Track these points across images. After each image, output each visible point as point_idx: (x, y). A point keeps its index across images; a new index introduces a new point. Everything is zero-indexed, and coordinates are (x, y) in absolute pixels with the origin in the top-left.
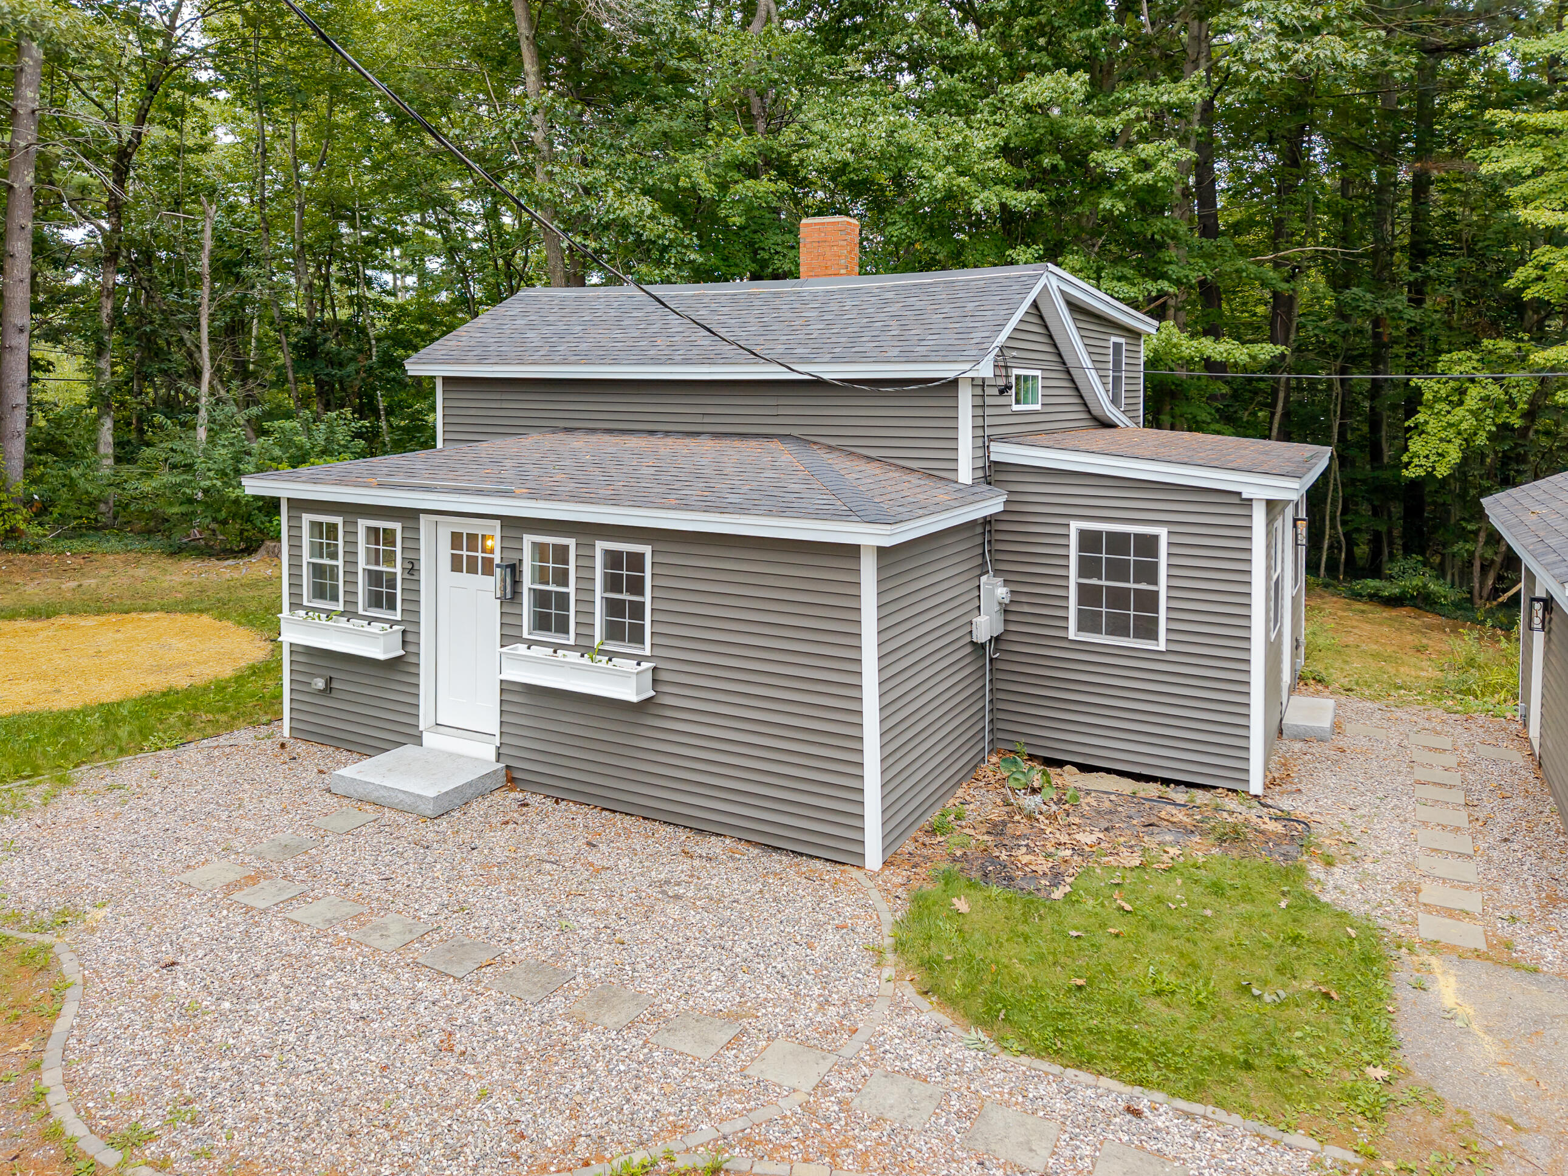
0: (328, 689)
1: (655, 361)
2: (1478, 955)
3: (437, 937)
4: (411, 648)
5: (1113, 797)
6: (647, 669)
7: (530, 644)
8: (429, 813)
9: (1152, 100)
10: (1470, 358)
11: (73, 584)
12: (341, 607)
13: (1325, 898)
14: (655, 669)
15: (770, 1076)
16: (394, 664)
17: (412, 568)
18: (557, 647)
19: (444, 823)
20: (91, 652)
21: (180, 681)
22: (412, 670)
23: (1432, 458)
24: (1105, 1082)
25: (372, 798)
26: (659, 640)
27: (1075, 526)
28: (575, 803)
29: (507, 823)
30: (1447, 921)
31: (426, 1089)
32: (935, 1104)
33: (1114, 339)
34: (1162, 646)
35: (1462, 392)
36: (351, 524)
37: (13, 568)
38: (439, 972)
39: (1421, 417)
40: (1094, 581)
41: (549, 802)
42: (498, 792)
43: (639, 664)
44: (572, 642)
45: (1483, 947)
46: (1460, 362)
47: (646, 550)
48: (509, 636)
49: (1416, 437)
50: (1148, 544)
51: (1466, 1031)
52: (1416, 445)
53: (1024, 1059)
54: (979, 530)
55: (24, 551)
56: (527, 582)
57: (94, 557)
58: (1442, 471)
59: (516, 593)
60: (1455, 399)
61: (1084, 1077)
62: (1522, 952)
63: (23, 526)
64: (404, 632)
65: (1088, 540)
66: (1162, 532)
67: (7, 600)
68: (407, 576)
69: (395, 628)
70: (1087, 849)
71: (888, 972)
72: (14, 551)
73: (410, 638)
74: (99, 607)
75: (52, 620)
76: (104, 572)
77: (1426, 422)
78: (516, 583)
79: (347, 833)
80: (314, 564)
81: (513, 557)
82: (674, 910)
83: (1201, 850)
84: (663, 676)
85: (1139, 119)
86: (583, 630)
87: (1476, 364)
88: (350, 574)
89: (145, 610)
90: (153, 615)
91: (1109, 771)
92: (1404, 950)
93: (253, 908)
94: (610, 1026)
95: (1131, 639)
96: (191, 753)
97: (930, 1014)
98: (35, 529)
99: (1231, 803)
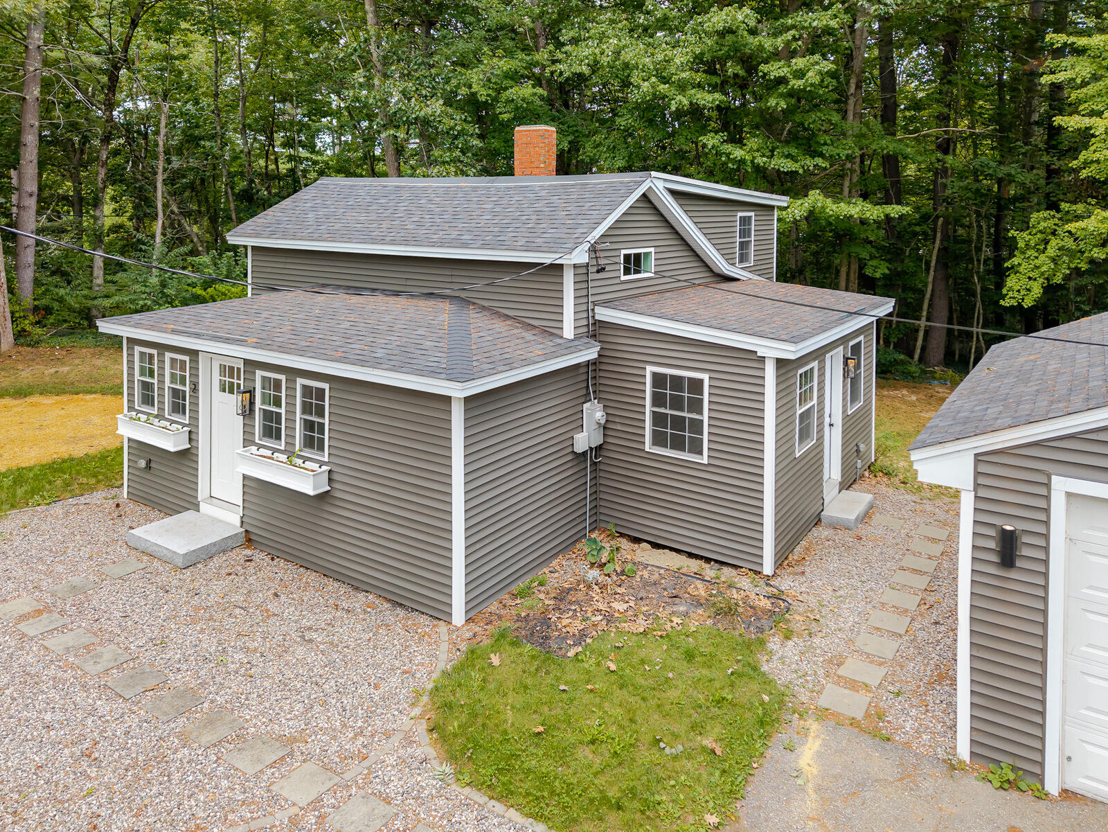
0: (148, 467)
1: (374, 241)
2: (854, 723)
3: (131, 665)
4: (194, 444)
5: (662, 571)
6: (325, 471)
7: (260, 447)
8: (180, 565)
9: (806, 24)
10: (1054, 217)
11: (53, 370)
12: (156, 413)
13: (765, 668)
14: (330, 471)
15: (285, 793)
16: (184, 454)
17: (195, 389)
18: (275, 451)
19: (188, 572)
20: (37, 426)
21: (79, 451)
22: (195, 459)
23: (1023, 292)
24: (512, 814)
25: (149, 551)
26: (334, 451)
27: (650, 369)
28: (285, 560)
29: (230, 574)
30: (847, 691)
31: (56, 786)
32: (384, 822)
33: (740, 214)
34: (705, 461)
35: (1047, 242)
36: (161, 355)
37: (20, 358)
38: (117, 694)
39: (1015, 261)
40: (662, 410)
41: (268, 559)
42: (237, 549)
43: (320, 467)
44: (283, 448)
45: (859, 715)
46: (1045, 219)
47: (326, 386)
48: (248, 441)
49: (1012, 275)
50: (696, 385)
51: (802, 789)
52: (1011, 282)
53: (467, 790)
54: (584, 370)
55: (29, 345)
56: (258, 404)
57: (74, 350)
58: (1028, 303)
59: (252, 410)
60: (1042, 247)
61: (499, 807)
62: (889, 722)
63: (28, 328)
64: (190, 432)
65: (659, 380)
66: (705, 377)
67: (6, 383)
68: (192, 394)
69: (185, 429)
70: (617, 615)
71: (417, 711)
72: (22, 345)
73: (194, 437)
74: (62, 388)
75: (26, 399)
76: (77, 361)
77: (1020, 265)
78: (252, 403)
79: (120, 578)
80: (142, 381)
81: (250, 384)
82: (300, 651)
83: (699, 620)
84: (335, 477)
85: (795, 39)
86: (290, 441)
87: (1056, 221)
88: (161, 389)
89: (90, 392)
90: (93, 396)
91: (671, 549)
92: (796, 715)
93: (26, 635)
94: (203, 744)
95: (686, 454)
96: (58, 509)
97: (426, 747)
98: (38, 330)
99: (745, 582)
